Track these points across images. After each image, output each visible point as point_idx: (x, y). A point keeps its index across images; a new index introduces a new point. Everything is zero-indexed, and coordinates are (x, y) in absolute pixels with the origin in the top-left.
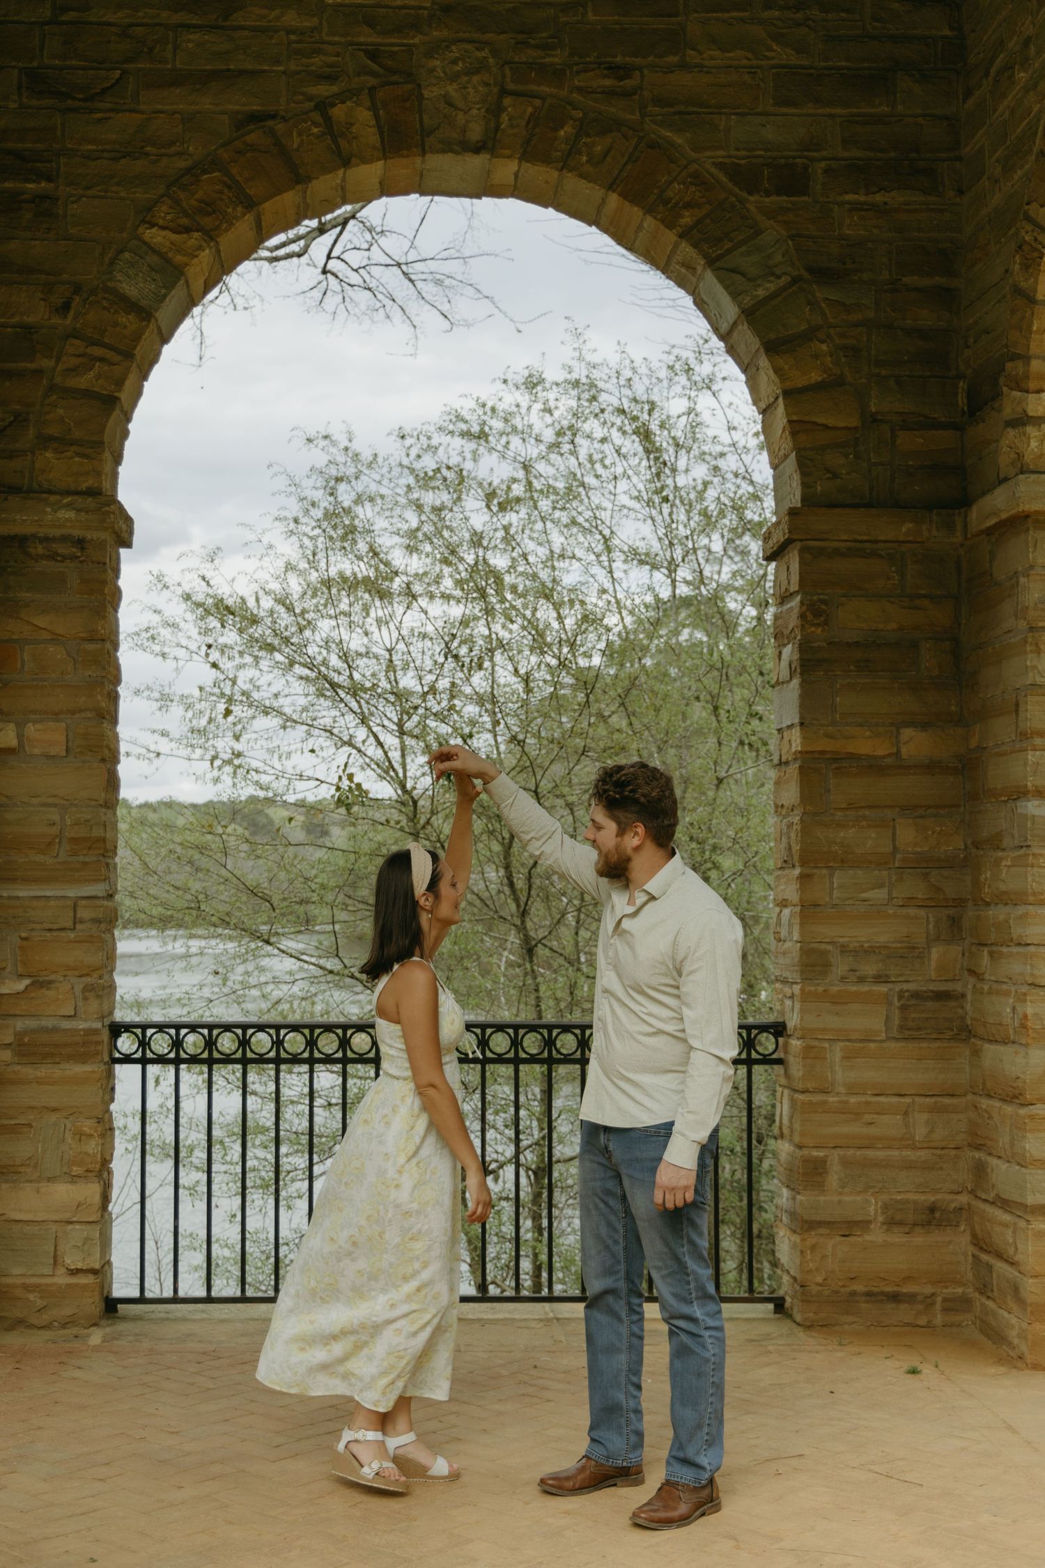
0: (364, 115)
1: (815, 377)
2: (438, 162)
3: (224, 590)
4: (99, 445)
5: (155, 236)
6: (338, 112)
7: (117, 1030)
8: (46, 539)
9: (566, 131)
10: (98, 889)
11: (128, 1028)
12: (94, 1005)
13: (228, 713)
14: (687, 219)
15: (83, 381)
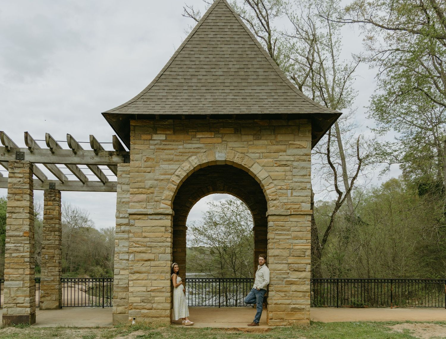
0: (211, 187)
1: (257, 213)
2: (218, 192)
3: (196, 226)
4: (184, 221)
5: (190, 200)
6: (208, 187)
7: (186, 279)
8: (179, 230)
9: (231, 188)
10: (184, 265)
11: (187, 279)
12: (184, 276)
13: (197, 242)
14: (243, 197)
15: (183, 214)
